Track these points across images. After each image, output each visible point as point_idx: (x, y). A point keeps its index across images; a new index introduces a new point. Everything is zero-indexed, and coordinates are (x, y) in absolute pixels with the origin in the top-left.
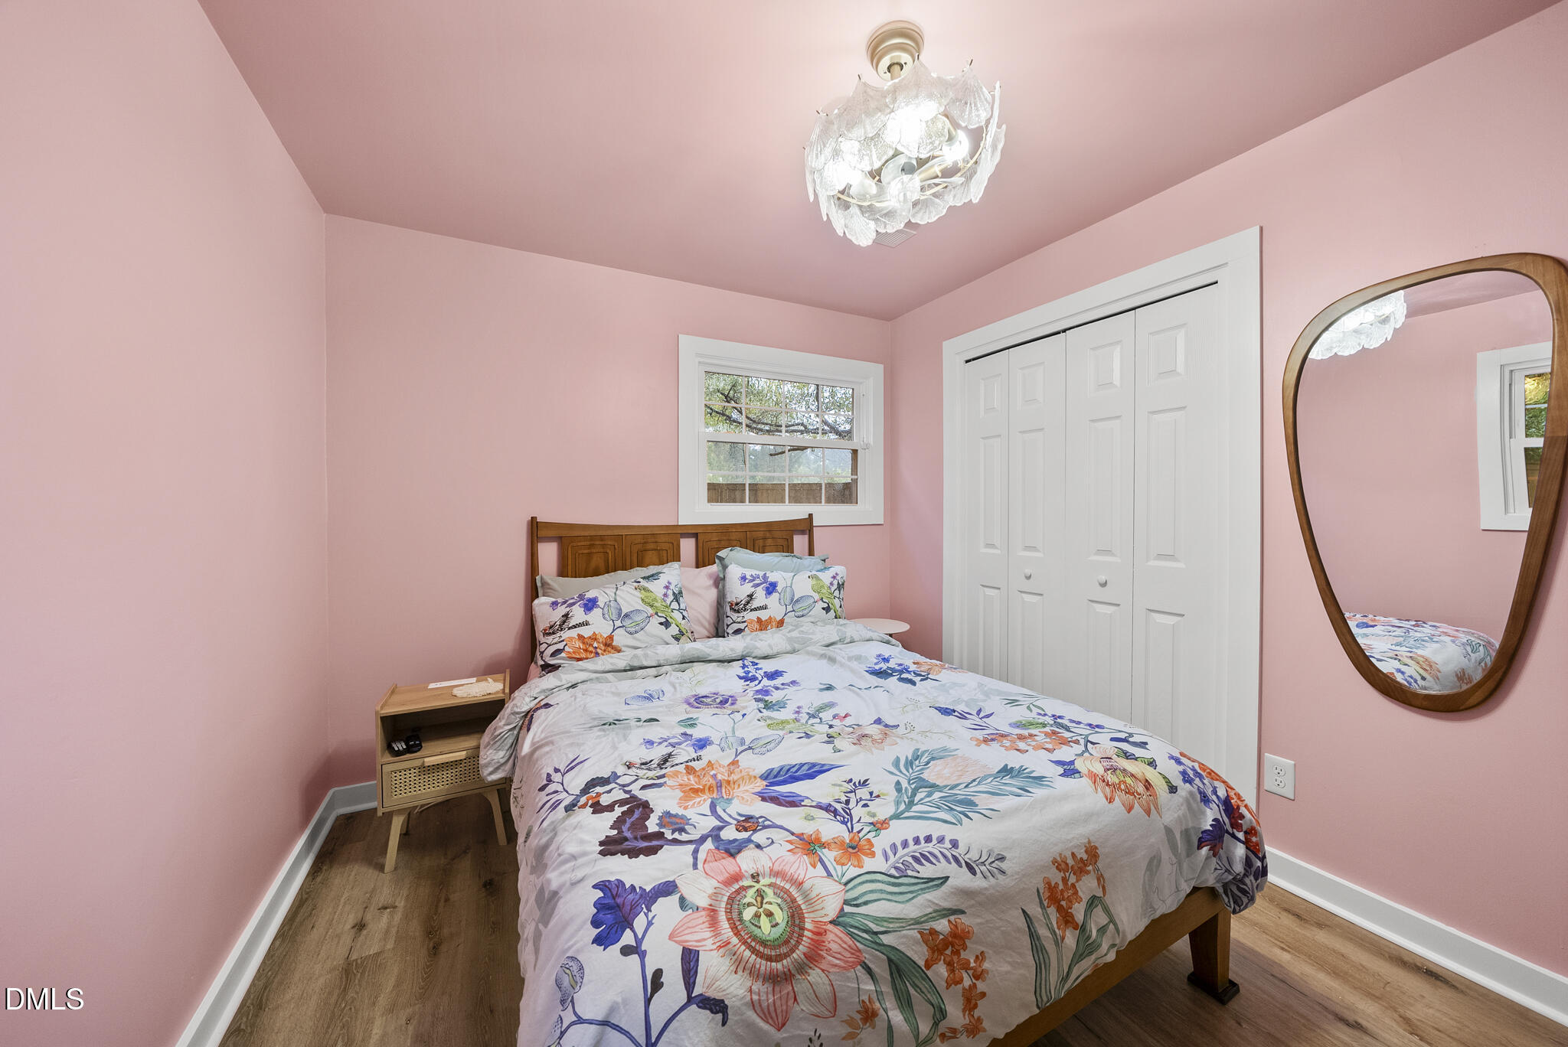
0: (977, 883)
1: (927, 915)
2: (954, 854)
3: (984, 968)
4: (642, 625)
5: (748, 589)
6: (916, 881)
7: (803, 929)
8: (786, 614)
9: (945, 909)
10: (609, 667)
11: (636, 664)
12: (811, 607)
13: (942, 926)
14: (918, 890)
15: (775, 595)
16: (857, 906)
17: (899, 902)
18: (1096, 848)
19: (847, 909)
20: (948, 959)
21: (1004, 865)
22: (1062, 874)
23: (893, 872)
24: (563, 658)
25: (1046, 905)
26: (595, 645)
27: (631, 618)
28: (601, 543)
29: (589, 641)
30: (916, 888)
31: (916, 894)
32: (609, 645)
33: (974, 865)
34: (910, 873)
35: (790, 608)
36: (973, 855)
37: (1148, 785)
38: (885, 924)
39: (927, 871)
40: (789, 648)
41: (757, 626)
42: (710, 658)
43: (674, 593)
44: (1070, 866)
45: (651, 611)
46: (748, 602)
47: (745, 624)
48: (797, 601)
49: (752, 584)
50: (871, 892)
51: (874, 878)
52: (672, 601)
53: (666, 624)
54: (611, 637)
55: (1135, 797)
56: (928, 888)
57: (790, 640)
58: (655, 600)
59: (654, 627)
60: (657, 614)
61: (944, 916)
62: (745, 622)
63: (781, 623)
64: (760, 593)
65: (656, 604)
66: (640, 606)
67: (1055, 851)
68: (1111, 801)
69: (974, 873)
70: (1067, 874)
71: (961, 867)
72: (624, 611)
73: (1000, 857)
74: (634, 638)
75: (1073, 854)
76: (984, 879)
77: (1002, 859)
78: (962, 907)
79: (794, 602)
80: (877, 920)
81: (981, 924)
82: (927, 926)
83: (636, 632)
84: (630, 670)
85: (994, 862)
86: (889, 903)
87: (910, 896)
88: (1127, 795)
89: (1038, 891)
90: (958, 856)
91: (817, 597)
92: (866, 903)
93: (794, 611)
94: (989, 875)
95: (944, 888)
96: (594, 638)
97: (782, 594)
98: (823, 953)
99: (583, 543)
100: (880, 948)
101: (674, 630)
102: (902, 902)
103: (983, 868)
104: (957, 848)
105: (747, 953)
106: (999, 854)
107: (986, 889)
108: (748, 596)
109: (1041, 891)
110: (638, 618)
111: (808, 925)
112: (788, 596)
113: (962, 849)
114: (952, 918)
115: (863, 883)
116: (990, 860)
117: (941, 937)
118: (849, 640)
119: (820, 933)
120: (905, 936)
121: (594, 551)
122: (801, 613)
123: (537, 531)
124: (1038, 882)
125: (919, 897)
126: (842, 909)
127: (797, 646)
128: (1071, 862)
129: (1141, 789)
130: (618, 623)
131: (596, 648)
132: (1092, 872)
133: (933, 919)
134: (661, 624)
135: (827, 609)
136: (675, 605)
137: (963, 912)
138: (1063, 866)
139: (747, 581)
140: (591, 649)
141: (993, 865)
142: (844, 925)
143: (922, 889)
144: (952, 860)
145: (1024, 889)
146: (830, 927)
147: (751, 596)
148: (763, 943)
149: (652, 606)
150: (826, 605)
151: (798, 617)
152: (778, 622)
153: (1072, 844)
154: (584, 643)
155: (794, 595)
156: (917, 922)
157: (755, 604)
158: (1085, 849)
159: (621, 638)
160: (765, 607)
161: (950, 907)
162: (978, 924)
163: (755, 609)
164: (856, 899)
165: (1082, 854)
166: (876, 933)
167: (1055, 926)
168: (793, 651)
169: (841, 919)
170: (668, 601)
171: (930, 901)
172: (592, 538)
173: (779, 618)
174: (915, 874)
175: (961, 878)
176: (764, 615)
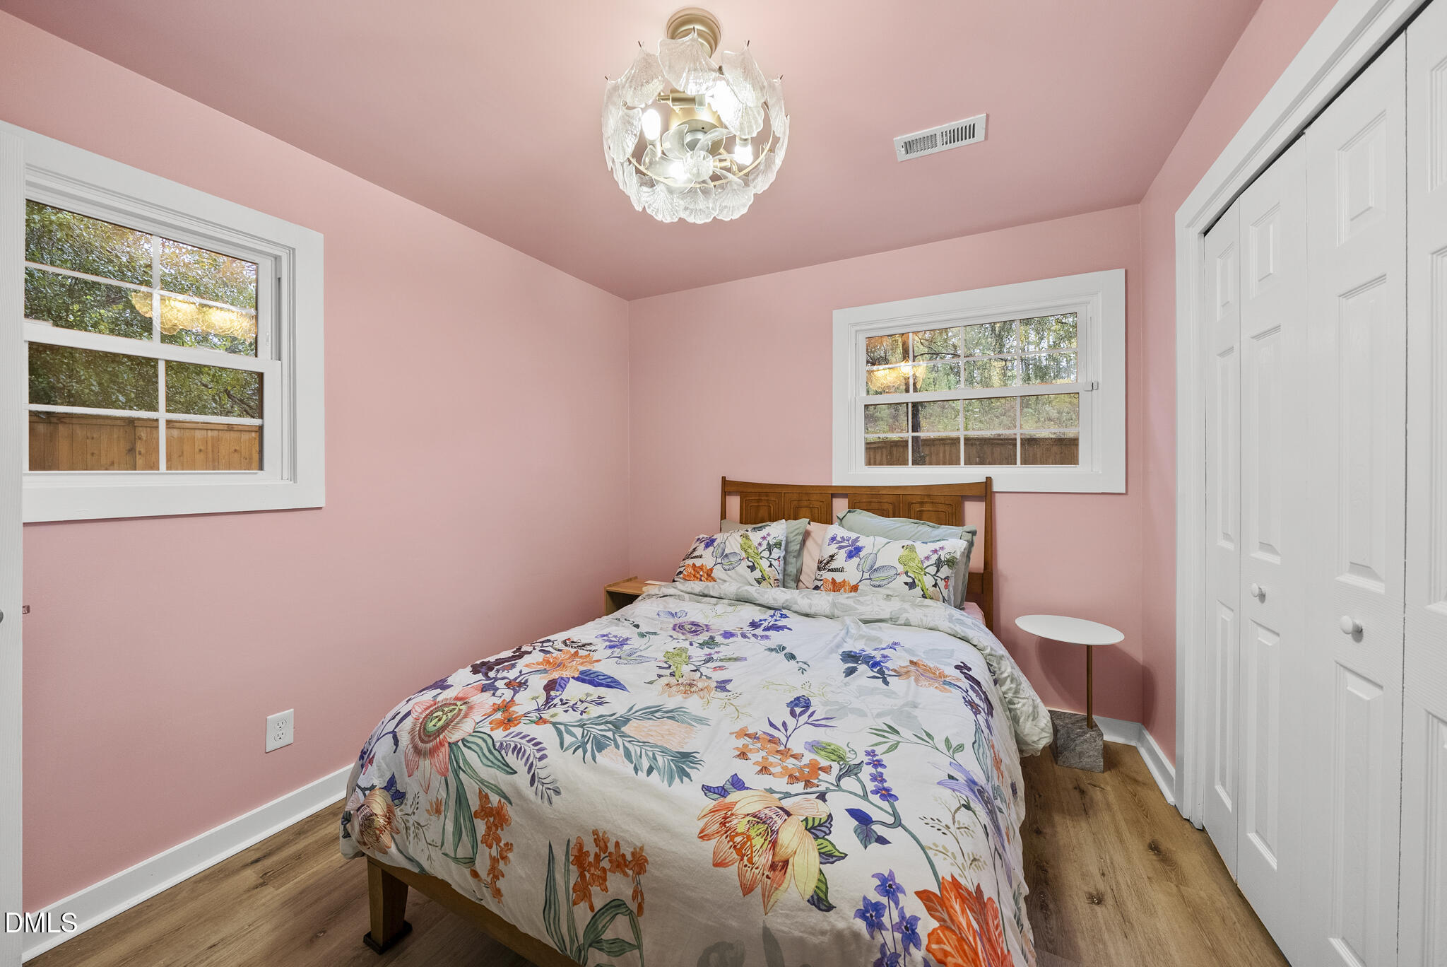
0: (529, 792)
1: (489, 783)
2: (534, 762)
3: (508, 855)
4: (734, 565)
5: (832, 549)
6: (500, 758)
7: (439, 736)
8: (860, 581)
9: (501, 790)
10: (689, 590)
11: (706, 592)
12: (891, 579)
13: (495, 799)
14: (496, 765)
15: (855, 560)
16: (465, 745)
17: (482, 762)
18: (646, 861)
19: (460, 744)
20: (489, 824)
21: (554, 798)
22: (597, 850)
23: (498, 745)
24: (681, 578)
25: (571, 860)
26: (701, 573)
27: (728, 558)
28: (766, 498)
29: (698, 570)
30: (499, 764)
31: (493, 765)
32: (709, 575)
33: (536, 780)
34: (503, 752)
35: (866, 575)
36: (542, 774)
37: (780, 866)
38: (467, 767)
39: (511, 759)
40: (828, 612)
41: (830, 586)
42: (757, 602)
43: (769, 544)
44: (609, 851)
45: (744, 555)
46: (828, 562)
47: (822, 582)
48: (877, 569)
49: (837, 545)
50: (478, 745)
51: (487, 740)
52: (764, 550)
53: (752, 568)
54: (711, 570)
55: (742, 860)
56: (502, 769)
57: (834, 605)
58: (750, 547)
59: (742, 568)
60: (747, 558)
61: (498, 794)
62: (821, 580)
63: (855, 588)
64: (842, 554)
65: (749, 550)
66: (737, 549)
67: (603, 826)
68: (703, 836)
69: (532, 785)
70: (603, 855)
71: (529, 773)
72: (727, 551)
73: (558, 790)
74: (727, 574)
75: (617, 844)
76: (534, 794)
77: (557, 792)
78: (512, 800)
79: (873, 570)
80: (465, 760)
81: (518, 823)
82: (487, 790)
83: (729, 570)
84: (701, 596)
85: (550, 789)
86: (478, 758)
87: (490, 764)
88: (732, 849)
89: (569, 841)
90: (534, 765)
91: (901, 569)
92: (469, 748)
93: (870, 579)
94: (540, 794)
95: (509, 777)
96: (701, 568)
97: (863, 560)
98: (436, 755)
99: (753, 498)
100: (457, 777)
101: (757, 574)
102: (483, 764)
103: (540, 786)
104: (539, 761)
105: (418, 729)
106: (558, 788)
107: (531, 801)
108: (830, 556)
109: (572, 845)
110: (733, 559)
111: (441, 736)
112: (869, 563)
113: (540, 764)
114: (503, 800)
115: (480, 737)
116: (549, 786)
117: (490, 805)
118: (903, 622)
119: (441, 744)
120: (471, 783)
121: (760, 504)
122: (878, 583)
123: (728, 487)
124: (573, 837)
125: (493, 769)
126: (458, 741)
127: (837, 612)
128: (611, 848)
129: (763, 860)
130: (719, 560)
131: (701, 576)
132: (631, 878)
133: (492, 789)
134: (748, 567)
135: (912, 585)
136: (766, 554)
137: (511, 803)
138: (602, 844)
139: (835, 542)
140: (698, 576)
141: (548, 791)
142: (452, 750)
143: (499, 766)
144: (528, 765)
145: (557, 828)
146: (447, 745)
147: (832, 557)
148: (425, 729)
149: (746, 551)
150: (910, 580)
151: (874, 586)
152: (852, 588)
153: (622, 834)
154: (694, 570)
155: (875, 563)
156: (482, 781)
157: (833, 565)
158: (632, 850)
159: (717, 572)
160: (841, 570)
161: (505, 791)
162: (516, 821)
163: (832, 570)
164: (468, 742)
165: (627, 851)
166: (460, 768)
167: (571, 885)
168: (831, 617)
169: (453, 745)
170: (761, 549)
171: (497, 777)
172: (760, 494)
173: (853, 583)
174: (504, 755)
175: (522, 779)
176: (839, 577)
